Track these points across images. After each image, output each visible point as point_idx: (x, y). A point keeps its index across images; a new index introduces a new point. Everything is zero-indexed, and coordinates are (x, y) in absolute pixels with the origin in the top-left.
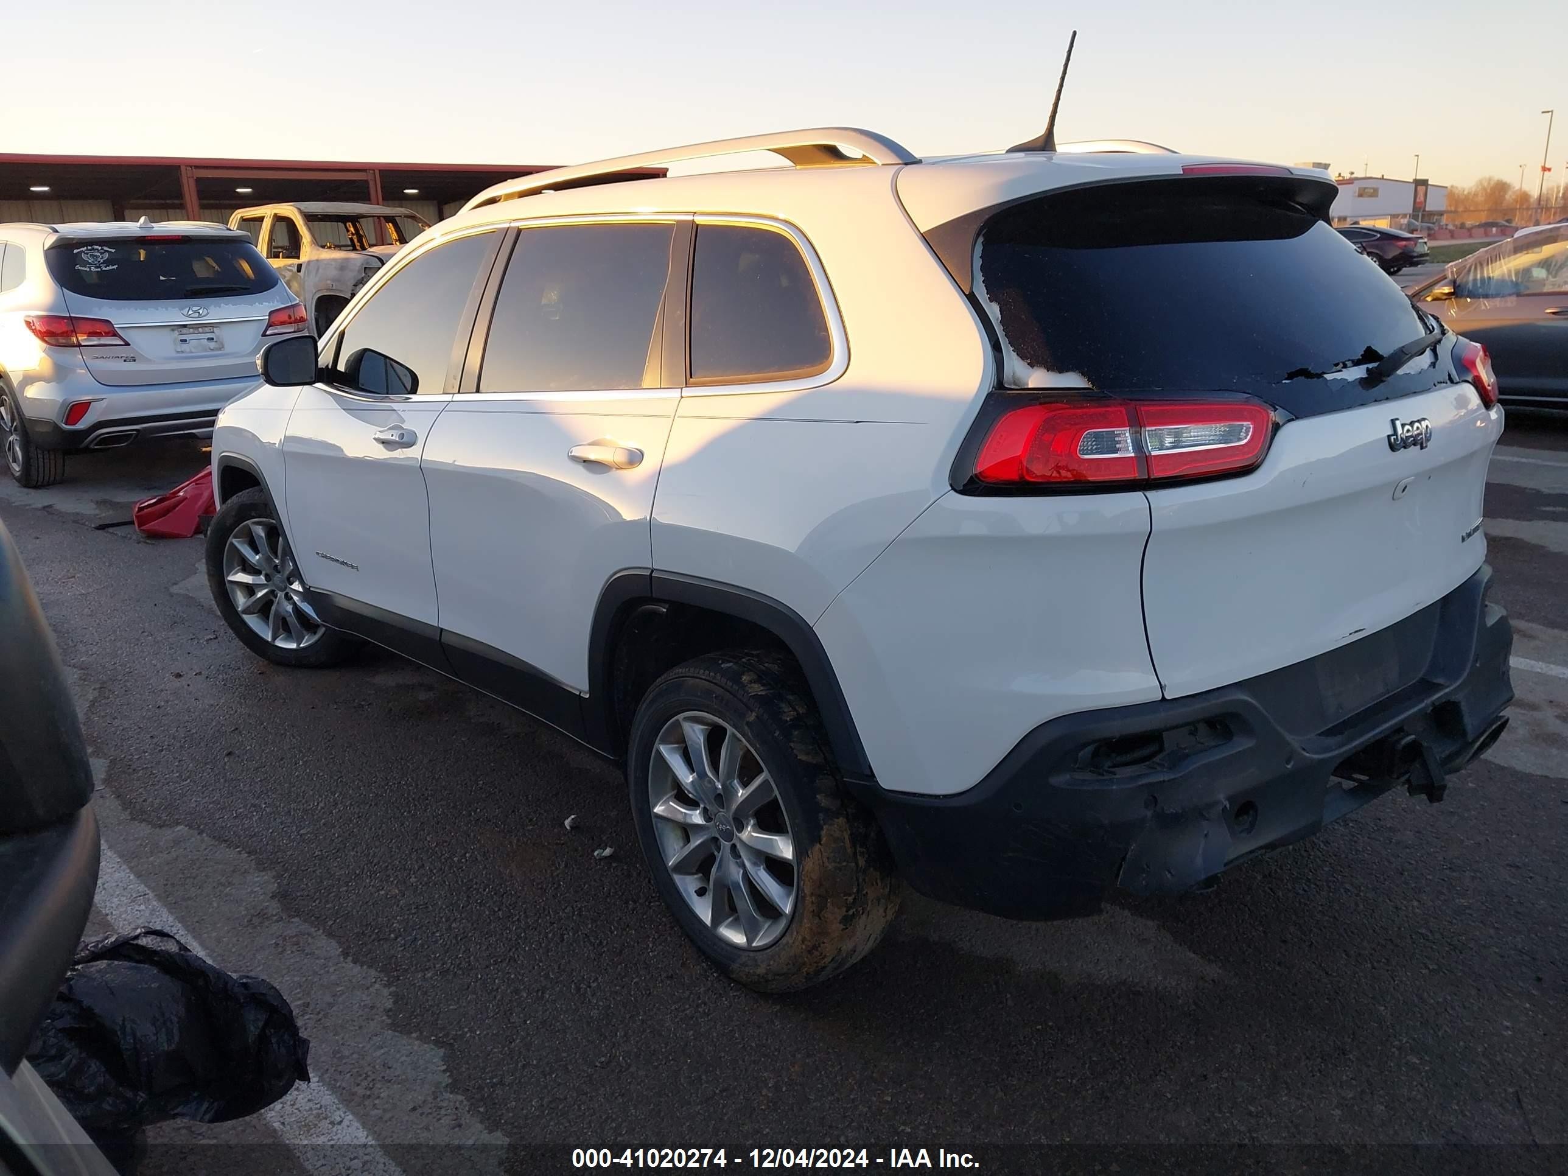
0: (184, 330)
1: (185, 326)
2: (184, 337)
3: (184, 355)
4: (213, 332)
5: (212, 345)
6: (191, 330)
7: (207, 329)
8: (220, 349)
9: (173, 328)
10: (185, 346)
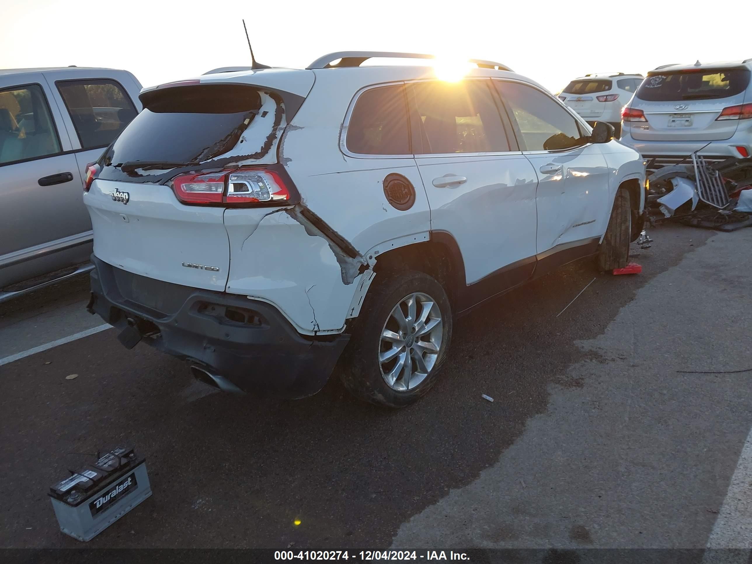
0: (676, 116)
1: (675, 114)
2: (673, 119)
3: (671, 128)
4: (690, 117)
5: (687, 123)
6: (679, 116)
7: (687, 116)
8: (690, 126)
9: (670, 115)
10: (673, 124)
